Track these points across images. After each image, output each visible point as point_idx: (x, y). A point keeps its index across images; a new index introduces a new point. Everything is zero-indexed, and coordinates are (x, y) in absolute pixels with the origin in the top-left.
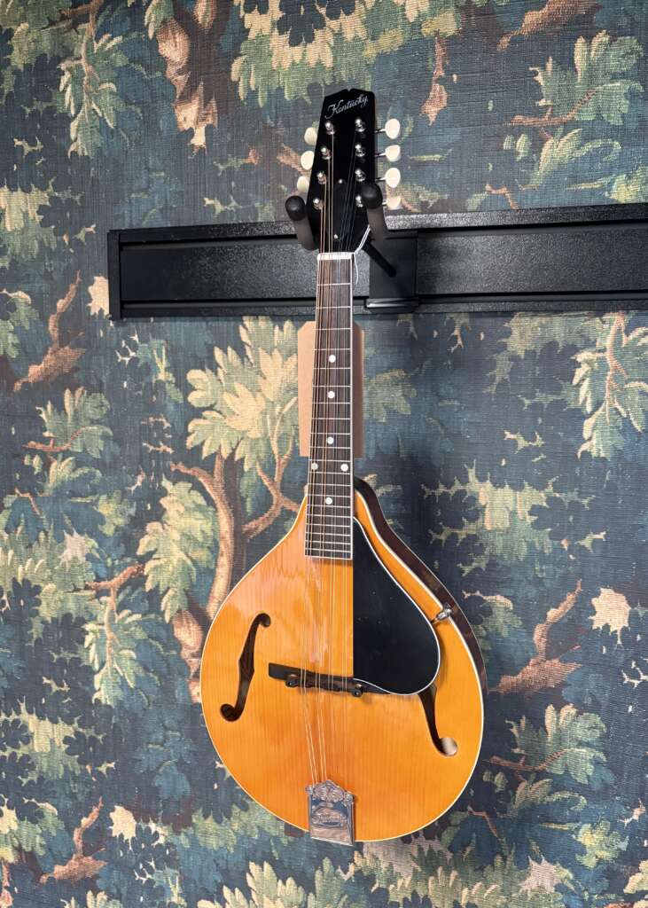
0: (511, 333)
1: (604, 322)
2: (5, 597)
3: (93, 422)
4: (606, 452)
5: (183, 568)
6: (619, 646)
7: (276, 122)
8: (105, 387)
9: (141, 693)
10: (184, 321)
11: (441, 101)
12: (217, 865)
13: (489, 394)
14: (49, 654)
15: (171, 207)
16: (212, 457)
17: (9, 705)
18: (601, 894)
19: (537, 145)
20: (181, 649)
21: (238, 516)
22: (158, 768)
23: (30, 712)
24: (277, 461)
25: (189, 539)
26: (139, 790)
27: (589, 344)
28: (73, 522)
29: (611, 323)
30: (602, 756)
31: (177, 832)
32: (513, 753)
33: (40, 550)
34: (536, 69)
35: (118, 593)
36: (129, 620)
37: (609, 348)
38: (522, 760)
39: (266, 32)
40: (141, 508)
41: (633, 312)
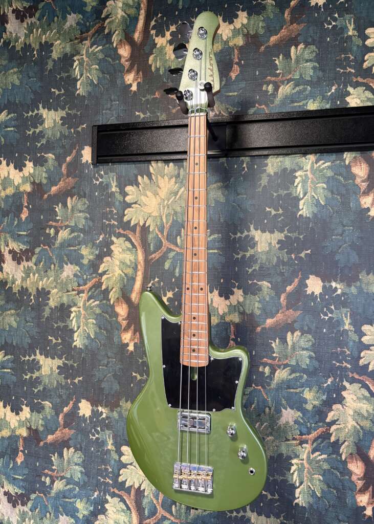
0: (268, 165)
1: (306, 159)
2: (32, 297)
3: (80, 212)
4: (309, 214)
5: (120, 278)
6: (318, 301)
7: (168, 80)
8: (87, 195)
9: (97, 340)
10: (125, 164)
11: (237, 71)
13: (259, 191)
14: (52, 324)
15: (121, 116)
16: (135, 225)
17: (31, 352)
18: (315, 424)
19: (276, 88)
20: (118, 317)
21: (147, 252)
22: (104, 378)
23: (41, 354)
24: (165, 226)
25: (123, 264)
26: (94, 390)
27: (301, 168)
28: (68, 259)
29: (309, 160)
30: (312, 353)
31: (112, 411)
32: (273, 356)
33: (51, 273)
34: (276, 58)
35: (88, 292)
36: (93, 304)
37: (309, 170)
38: (277, 359)
39: (164, 45)
40: (101, 251)
41: (318, 155)
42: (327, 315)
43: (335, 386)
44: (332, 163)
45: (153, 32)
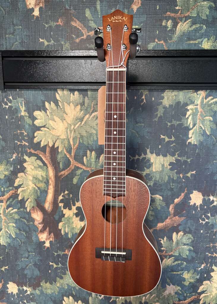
0: (164, 98)
1: (198, 95)
4: (197, 142)
5: (34, 191)
6: (199, 211)
7: (70, 8)
9: (18, 239)
10: (32, 91)
11: (138, 4)
12: (51, 299)
13: (155, 121)
15: (25, 42)
16: (45, 146)
18: (191, 293)
19: (175, 25)
20: (34, 221)
21: (57, 169)
22: (26, 267)
24: (72, 148)
25: (36, 179)
26: (19, 275)
27: (192, 103)
29: (200, 95)
30: (191, 247)
31: (34, 289)
35: (7, 201)
36: (12, 211)
37: (199, 104)
38: (165, 252)
40: (15, 168)
41: (208, 91)
42: (204, 221)
43: (206, 269)
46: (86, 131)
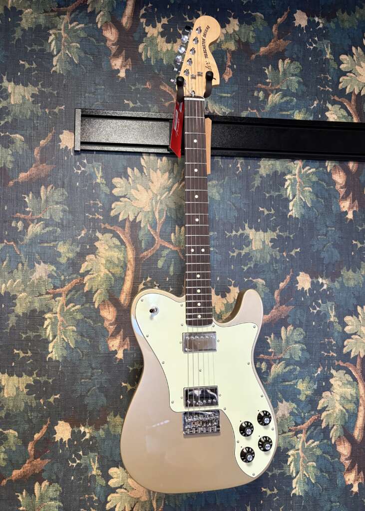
0: (260, 167)
1: (295, 164)
3: (57, 203)
4: (298, 215)
5: (107, 278)
6: (308, 297)
7: (159, 72)
8: (66, 185)
9: (78, 350)
11: (230, 74)
13: (253, 192)
14: (19, 335)
16: (125, 220)
20: (104, 322)
21: (137, 250)
22: (87, 393)
23: (3, 372)
24: (158, 222)
25: (110, 263)
26: (75, 408)
27: (290, 172)
28: (41, 259)
29: (297, 165)
30: (304, 346)
31: (97, 429)
32: (269, 352)
33: (18, 274)
35: (67, 295)
36: (74, 309)
37: (297, 174)
38: (273, 354)
39: (155, 35)
40: (83, 248)
41: (305, 161)
42: (315, 309)
43: (324, 375)
44: (316, 169)
45: (143, 20)
46: (175, 202)
